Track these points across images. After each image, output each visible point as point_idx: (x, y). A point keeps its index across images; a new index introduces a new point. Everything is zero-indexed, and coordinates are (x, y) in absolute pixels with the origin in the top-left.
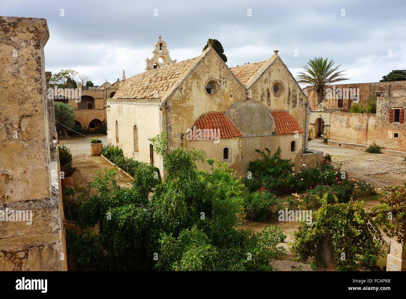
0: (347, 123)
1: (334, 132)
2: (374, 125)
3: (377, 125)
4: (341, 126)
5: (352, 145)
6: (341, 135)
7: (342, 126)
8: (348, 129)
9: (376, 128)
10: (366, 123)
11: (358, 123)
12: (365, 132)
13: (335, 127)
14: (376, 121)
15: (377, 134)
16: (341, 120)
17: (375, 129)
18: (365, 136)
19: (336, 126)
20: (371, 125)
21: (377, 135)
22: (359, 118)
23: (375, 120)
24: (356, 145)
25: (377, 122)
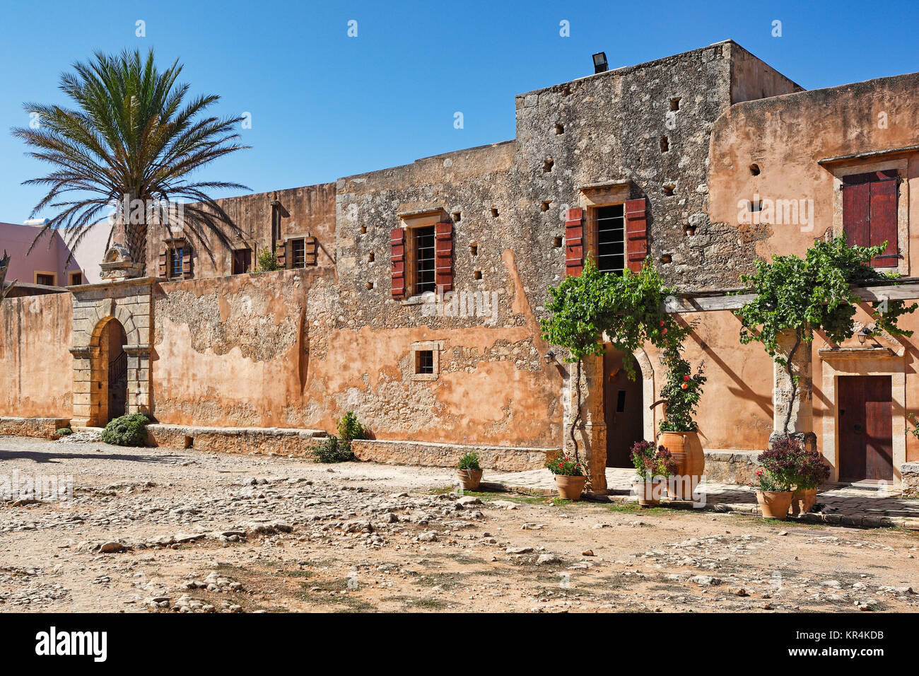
0: (221, 329)
1: (169, 380)
2: (329, 321)
3: (341, 318)
4: (197, 344)
5: (238, 435)
6: (198, 393)
7: (201, 349)
8: (223, 357)
9: (338, 334)
10: (298, 316)
11: (263, 321)
12: (292, 365)
13: (172, 353)
14: (337, 298)
15: (345, 368)
16: (194, 317)
17: (336, 344)
18: (294, 387)
19: (175, 350)
20: (316, 323)
21: (347, 374)
22: (268, 293)
23: (331, 298)
24: (256, 435)
25: (342, 304)
